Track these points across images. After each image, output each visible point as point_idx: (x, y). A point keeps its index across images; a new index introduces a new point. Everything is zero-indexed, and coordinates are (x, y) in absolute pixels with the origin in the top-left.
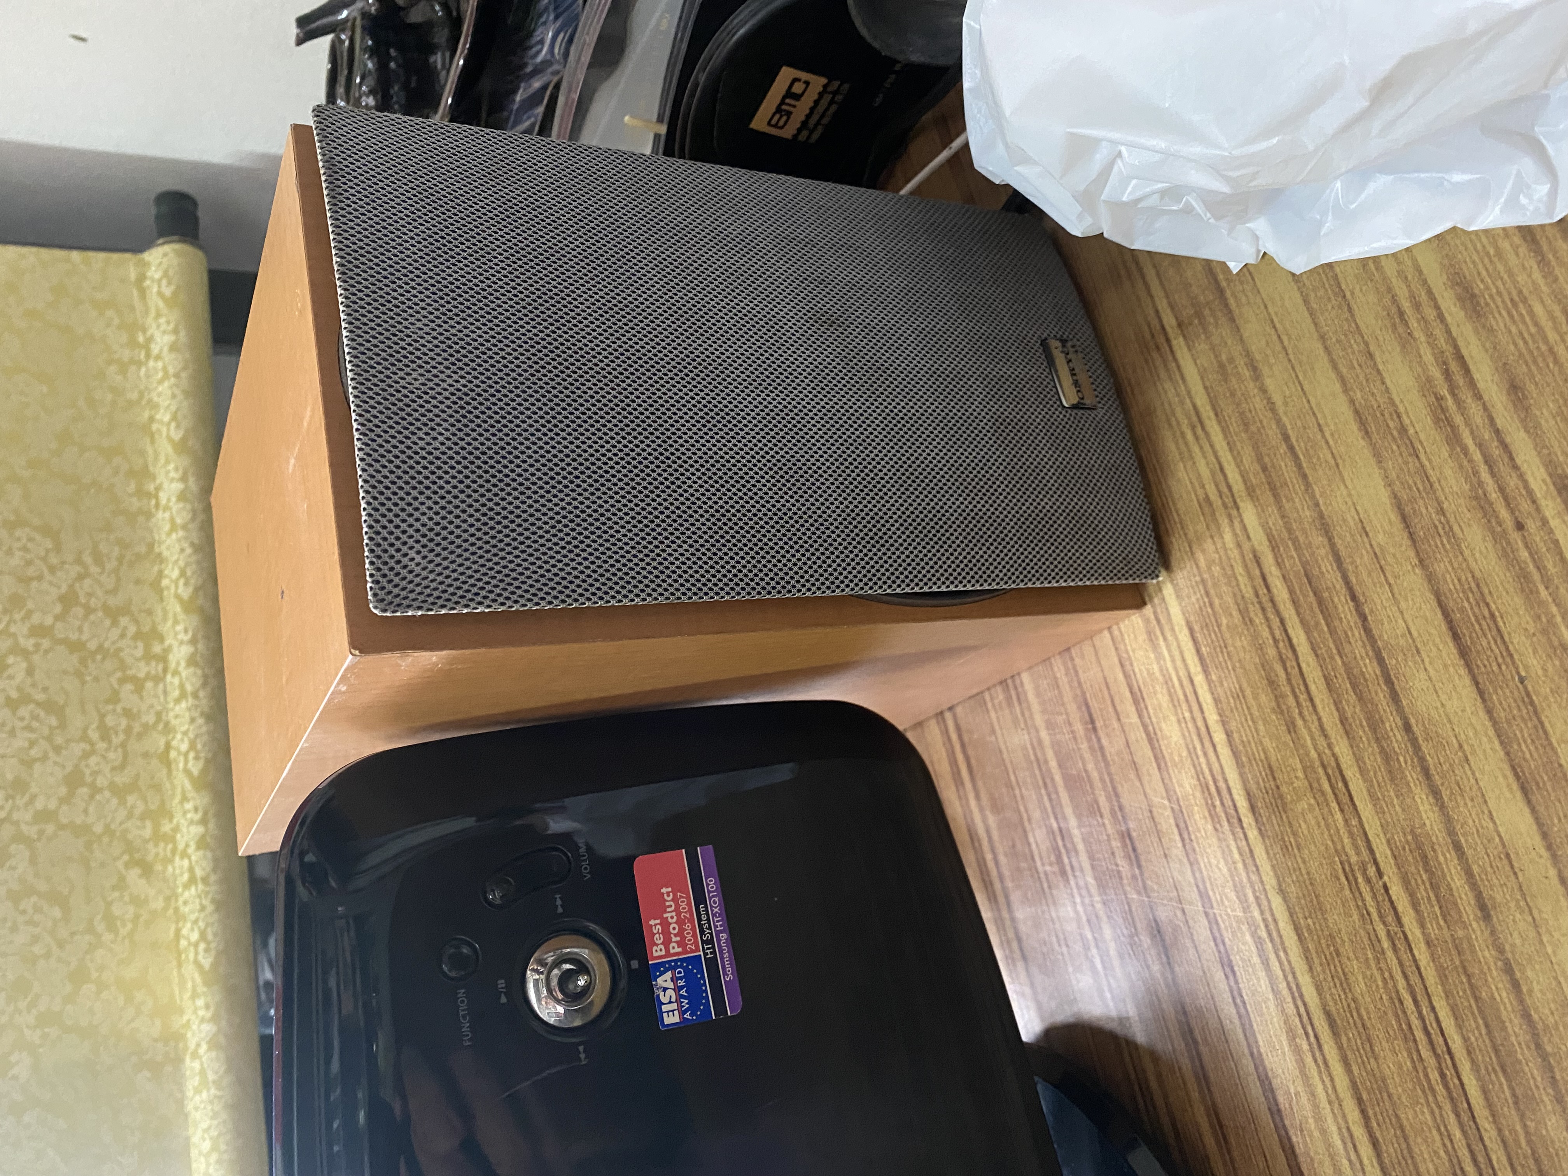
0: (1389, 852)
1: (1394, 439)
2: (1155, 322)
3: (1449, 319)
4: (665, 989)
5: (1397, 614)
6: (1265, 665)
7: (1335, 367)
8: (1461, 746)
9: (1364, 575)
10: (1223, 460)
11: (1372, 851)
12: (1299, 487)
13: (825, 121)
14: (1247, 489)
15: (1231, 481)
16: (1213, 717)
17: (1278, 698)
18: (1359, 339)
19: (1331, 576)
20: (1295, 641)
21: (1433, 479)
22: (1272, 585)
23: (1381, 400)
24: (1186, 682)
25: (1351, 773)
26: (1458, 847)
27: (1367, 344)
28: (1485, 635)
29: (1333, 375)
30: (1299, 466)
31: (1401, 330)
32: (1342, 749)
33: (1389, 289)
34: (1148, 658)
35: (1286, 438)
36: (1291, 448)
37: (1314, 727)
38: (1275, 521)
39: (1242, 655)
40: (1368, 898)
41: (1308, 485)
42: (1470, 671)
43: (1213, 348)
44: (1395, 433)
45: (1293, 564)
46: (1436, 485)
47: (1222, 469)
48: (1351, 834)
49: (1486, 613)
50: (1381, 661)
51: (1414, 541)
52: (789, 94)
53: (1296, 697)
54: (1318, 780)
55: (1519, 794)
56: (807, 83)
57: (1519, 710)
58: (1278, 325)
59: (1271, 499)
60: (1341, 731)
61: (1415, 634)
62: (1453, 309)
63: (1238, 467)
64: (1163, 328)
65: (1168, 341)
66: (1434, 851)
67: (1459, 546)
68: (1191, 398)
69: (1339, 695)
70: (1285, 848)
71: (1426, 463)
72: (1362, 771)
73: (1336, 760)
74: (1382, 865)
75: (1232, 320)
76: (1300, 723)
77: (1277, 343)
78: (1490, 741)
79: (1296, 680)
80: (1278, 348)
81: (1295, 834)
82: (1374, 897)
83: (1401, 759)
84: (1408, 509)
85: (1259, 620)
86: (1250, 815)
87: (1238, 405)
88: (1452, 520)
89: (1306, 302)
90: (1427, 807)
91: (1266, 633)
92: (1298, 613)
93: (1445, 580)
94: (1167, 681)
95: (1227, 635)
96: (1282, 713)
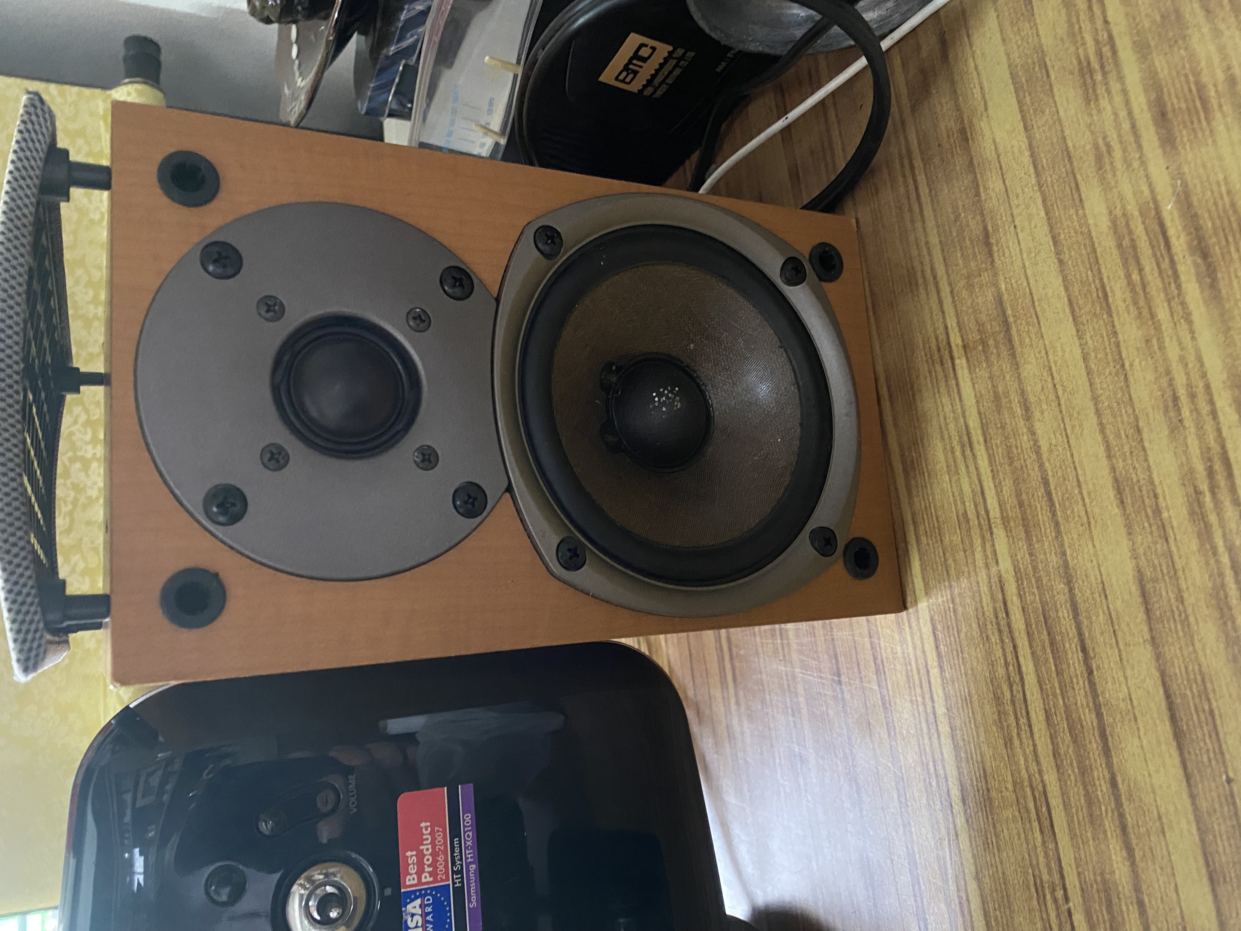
0: (1078, 884)
1: (1147, 516)
2: (942, 337)
3: (1222, 418)
4: (413, 915)
5: (1122, 679)
6: (993, 679)
7: (1102, 430)
8: (1160, 818)
9: (1098, 632)
10: (985, 484)
11: (1062, 877)
12: (1050, 532)
13: (669, 81)
14: (1003, 518)
15: (989, 507)
16: (941, 710)
17: (1001, 714)
18: (1130, 411)
19: (1066, 623)
20: (1024, 668)
21: (1178, 566)
22: (1011, 612)
23: (1141, 477)
24: (923, 671)
25: (1055, 802)
26: (1141, 904)
27: (1137, 419)
28: (1202, 728)
29: (1099, 438)
30: (1054, 514)
31: (1172, 414)
32: (1051, 778)
33: (1168, 372)
34: (893, 638)
35: (1046, 483)
36: (1049, 494)
37: (1029, 750)
38: (1023, 554)
39: (975, 664)
40: (1053, 915)
41: (1058, 532)
42: (1181, 754)
43: (991, 378)
44: (1149, 511)
45: (1033, 598)
46: (1180, 573)
47: (983, 493)
48: (1046, 855)
49: (1207, 707)
50: (1099, 715)
51: (1149, 618)
52: (636, 56)
53: (1016, 718)
54: (1025, 798)
55: (1205, 880)
56: (654, 49)
57: (1221, 806)
58: (1055, 374)
59: (1023, 535)
60: (1053, 764)
61: (1135, 703)
62: (1227, 409)
63: (998, 495)
64: (949, 344)
65: (952, 358)
66: (1119, 898)
67: (1192, 637)
68: (964, 417)
69: (1055, 732)
70: (986, 845)
71: (1174, 549)
72: (1066, 805)
73: (1044, 787)
74: (1070, 893)
75: (1013, 356)
76: (1016, 742)
77: (1052, 391)
78: (1188, 822)
79: (1020, 704)
80: (1052, 397)
81: (997, 836)
82: (1058, 916)
83: (1103, 808)
84: (1149, 586)
85: (995, 638)
86: (961, 804)
87: (1007, 438)
88: (1190, 611)
89: (1085, 359)
90: (1119, 859)
91: (999, 653)
92: (1031, 646)
93: (1173, 665)
94: (907, 663)
95: (964, 643)
96: (1002, 728)
